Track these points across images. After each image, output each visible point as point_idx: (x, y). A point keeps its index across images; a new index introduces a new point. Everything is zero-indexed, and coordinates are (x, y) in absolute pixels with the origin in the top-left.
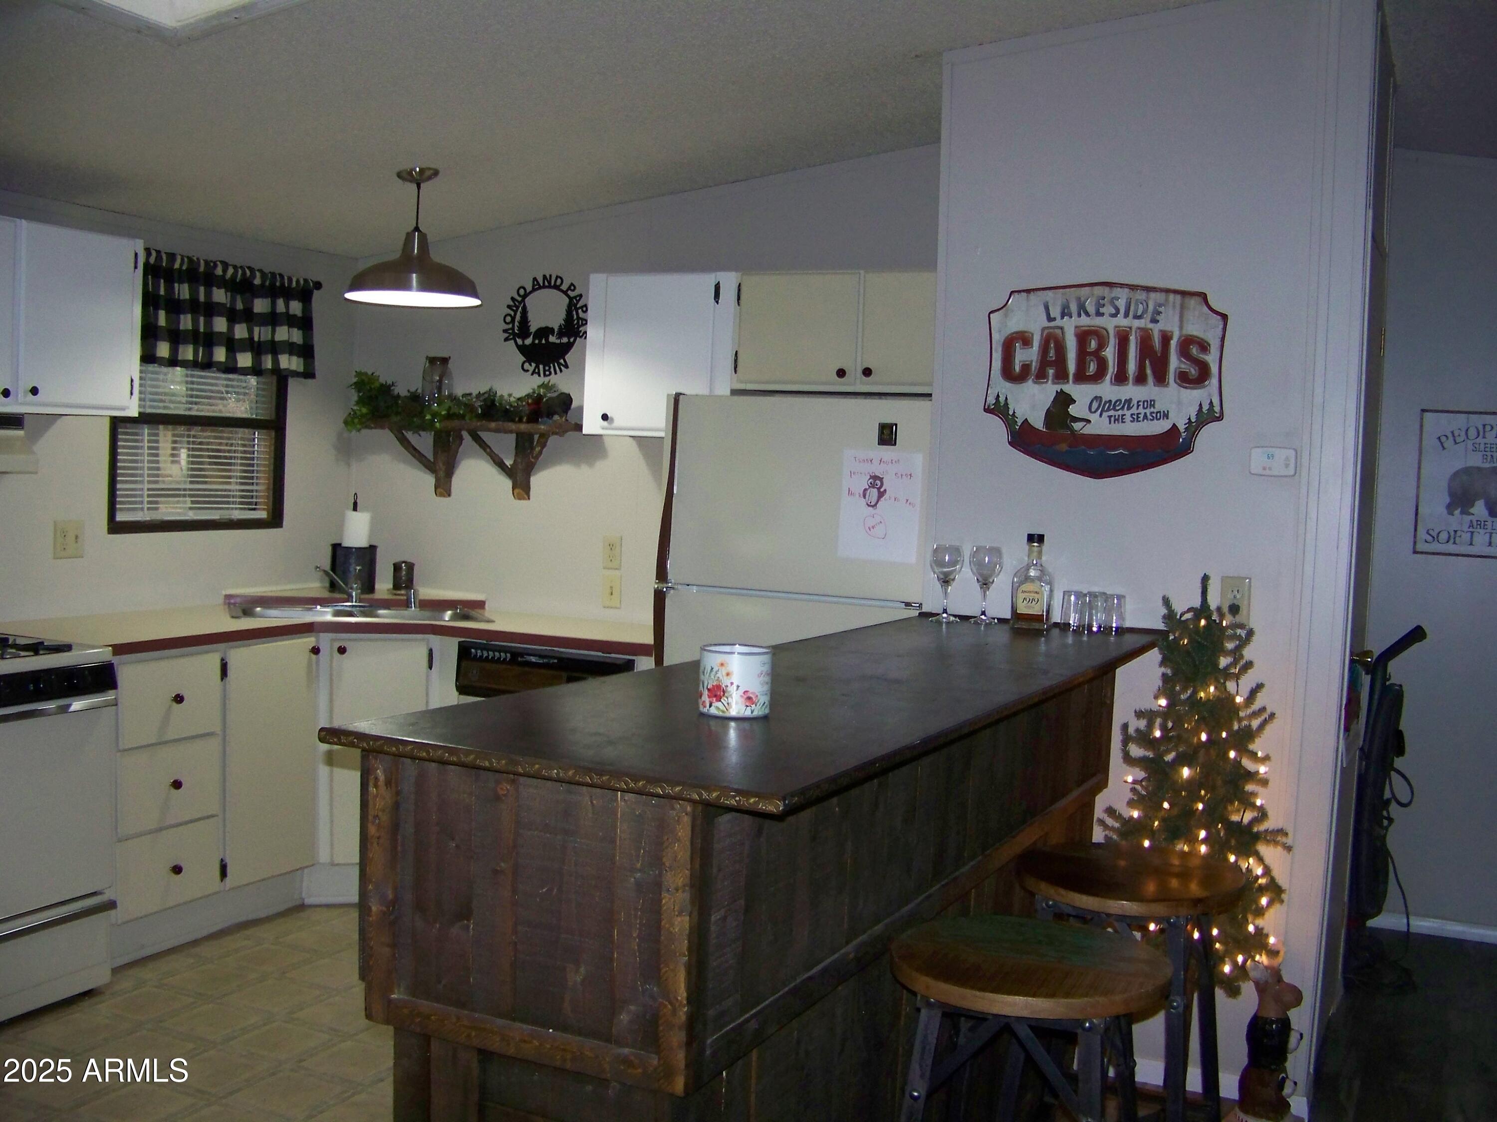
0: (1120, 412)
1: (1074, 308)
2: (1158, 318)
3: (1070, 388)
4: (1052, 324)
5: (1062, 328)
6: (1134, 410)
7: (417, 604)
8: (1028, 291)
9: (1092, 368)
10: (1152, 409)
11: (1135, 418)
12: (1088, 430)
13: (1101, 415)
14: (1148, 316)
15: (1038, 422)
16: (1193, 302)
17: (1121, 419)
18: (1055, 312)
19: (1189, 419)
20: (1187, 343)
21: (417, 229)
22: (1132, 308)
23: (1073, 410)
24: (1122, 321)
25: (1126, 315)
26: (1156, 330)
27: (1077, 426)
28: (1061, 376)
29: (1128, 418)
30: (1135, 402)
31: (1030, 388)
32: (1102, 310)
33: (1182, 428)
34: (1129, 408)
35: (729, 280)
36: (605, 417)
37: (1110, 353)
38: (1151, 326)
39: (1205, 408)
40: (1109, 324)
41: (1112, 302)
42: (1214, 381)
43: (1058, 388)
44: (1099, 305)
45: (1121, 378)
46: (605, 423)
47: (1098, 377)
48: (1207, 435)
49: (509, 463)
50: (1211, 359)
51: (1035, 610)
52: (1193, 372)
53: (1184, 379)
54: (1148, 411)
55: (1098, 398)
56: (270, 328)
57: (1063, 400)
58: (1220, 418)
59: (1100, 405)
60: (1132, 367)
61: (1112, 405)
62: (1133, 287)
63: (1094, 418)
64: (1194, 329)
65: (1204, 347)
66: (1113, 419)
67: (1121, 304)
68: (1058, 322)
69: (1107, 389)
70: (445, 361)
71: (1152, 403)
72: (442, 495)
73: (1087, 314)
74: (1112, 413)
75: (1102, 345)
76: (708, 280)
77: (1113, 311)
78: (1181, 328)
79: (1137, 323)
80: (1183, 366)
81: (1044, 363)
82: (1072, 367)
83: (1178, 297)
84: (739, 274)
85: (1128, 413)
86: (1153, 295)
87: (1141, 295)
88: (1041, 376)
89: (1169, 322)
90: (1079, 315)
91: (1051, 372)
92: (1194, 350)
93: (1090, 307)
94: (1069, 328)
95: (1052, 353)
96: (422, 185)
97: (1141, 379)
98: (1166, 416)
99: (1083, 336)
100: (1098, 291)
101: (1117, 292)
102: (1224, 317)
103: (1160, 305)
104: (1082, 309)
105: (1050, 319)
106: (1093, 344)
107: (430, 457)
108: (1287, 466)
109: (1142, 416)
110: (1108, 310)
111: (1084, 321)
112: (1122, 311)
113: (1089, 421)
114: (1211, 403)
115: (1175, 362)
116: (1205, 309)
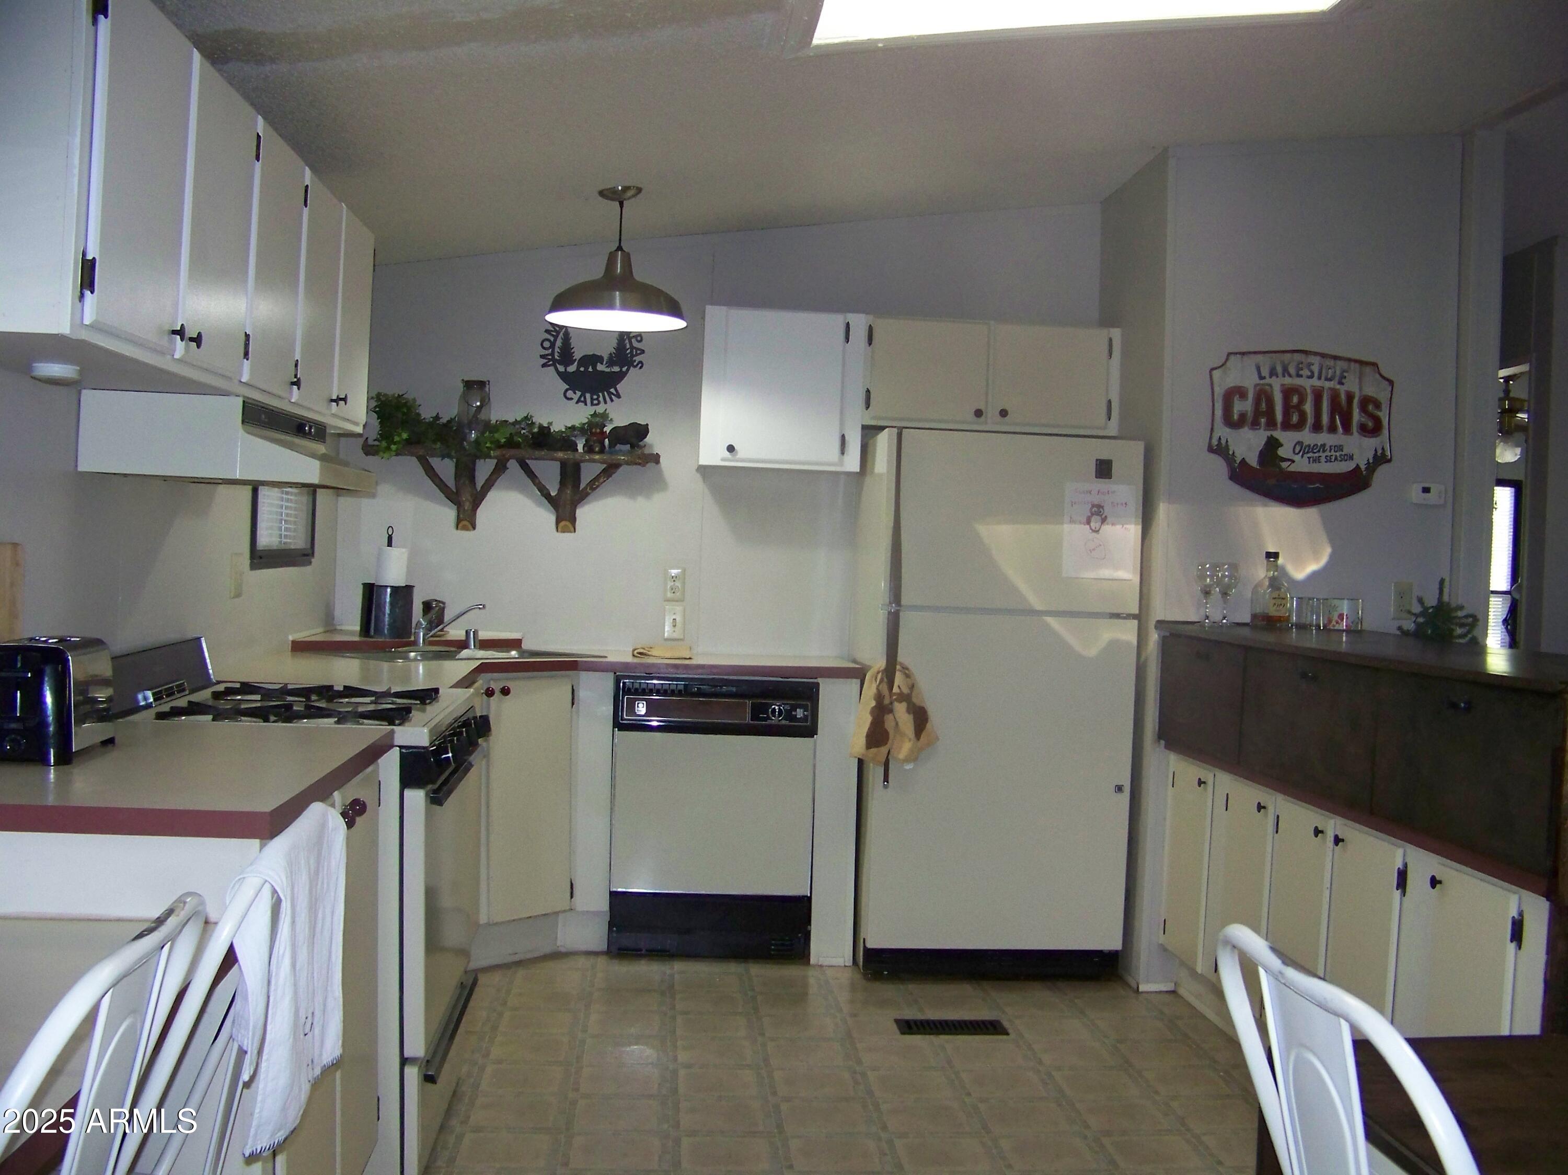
0: (1316, 455)
1: (1279, 369)
2: (1344, 381)
3: (1278, 434)
4: (1262, 382)
5: (1270, 385)
6: (1327, 453)
7: (477, 645)
8: (1243, 354)
9: (1295, 418)
10: (1341, 453)
11: (1328, 460)
12: (1293, 468)
13: (1302, 456)
14: (1337, 379)
15: (1253, 461)
16: (1368, 369)
17: (1317, 460)
18: (1265, 372)
19: (1368, 460)
20: (1366, 402)
21: (620, 248)
22: (1324, 371)
23: (1281, 452)
24: (1315, 382)
25: (1319, 378)
26: (1342, 389)
27: (1284, 465)
28: (1271, 424)
29: (1323, 459)
30: (1327, 447)
31: (1246, 433)
32: (1301, 372)
33: (1363, 467)
34: (1324, 451)
35: (859, 322)
36: (731, 449)
37: (1308, 407)
38: (1338, 387)
39: (1379, 452)
40: (1307, 384)
41: (1310, 365)
42: (1385, 431)
43: (1269, 433)
44: (1299, 369)
45: (1317, 427)
47: (1299, 426)
48: (1382, 472)
49: (553, 494)
50: (1383, 415)
52: (1370, 424)
53: (1363, 429)
54: (1338, 454)
55: (1300, 443)
57: (1272, 444)
58: (1389, 461)
59: (1303, 450)
60: (1325, 419)
61: (1311, 449)
62: (1323, 356)
63: (1297, 458)
64: (1370, 391)
65: (1378, 405)
66: (1311, 459)
67: (1316, 369)
68: (1268, 381)
69: (1307, 436)
70: (482, 384)
71: (1340, 448)
72: (465, 528)
73: (1290, 376)
74: (1310, 455)
75: (1302, 401)
76: (836, 321)
77: (1309, 374)
78: (1361, 389)
79: (1328, 385)
80: (1363, 419)
81: (1257, 413)
82: (1279, 417)
83: (1357, 365)
84: (871, 317)
85: (1323, 455)
86: (1339, 363)
87: (1331, 363)
88: (1255, 424)
89: (1352, 384)
90: (1284, 376)
91: (1263, 420)
92: (1371, 407)
93: (1292, 370)
94: (1277, 386)
95: (1264, 406)
97: (1332, 429)
98: (1351, 458)
99: (1288, 393)
100: (1297, 357)
101: (1312, 359)
102: (1391, 383)
103: (1344, 371)
104: (1285, 371)
105: (1261, 378)
106: (1295, 399)
107: (451, 485)
108: (1440, 497)
109: (1333, 458)
110: (1306, 372)
111: (1288, 381)
112: (1316, 375)
113: (1293, 461)
114: (1383, 449)
115: (1357, 416)
116: (1377, 376)
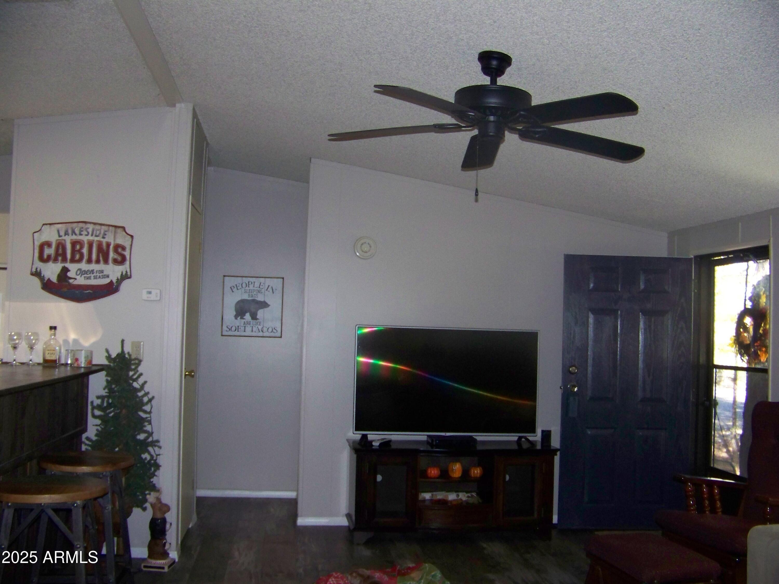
0: (89, 275)
1: (70, 232)
2: (105, 236)
3: (68, 265)
4: (60, 238)
5: (65, 240)
6: (95, 274)
8: (50, 224)
9: (77, 257)
10: (102, 274)
11: (95, 278)
12: (76, 283)
13: (81, 276)
14: (101, 236)
15: (54, 279)
16: (119, 230)
17: (89, 278)
18: (62, 233)
19: (118, 278)
20: (117, 247)
22: (95, 232)
23: (69, 274)
24: (90, 238)
25: (92, 235)
26: (104, 241)
27: (71, 281)
28: (64, 260)
29: (92, 278)
30: (95, 271)
31: (51, 265)
32: (82, 233)
33: (115, 281)
34: (93, 273)
37: (85, 251)
38: (102, 240)
39: (124, 273)
40: (85, 239)
41: (87, 229)
42: (128, 262)
43: (63, 265)
44: (81, 231)
45: (89, 261)
47: (80, 261)
48: (125, 284)
50: (127, 253)
51: (53, 358)
52: (119, 259)
53: (116, 262)
54: (101, 275)
55: (79, 269)
57: (65, 270)
58: (130, 277)
59: (81, 272)
60: (94, 256)
61: (86, 272)
62: (95, 224)
63: (78, 277)
64: (120, 241)
65: (124, 248)
66: (86, 278)
67: (90, 230)
68: (64, 238)
69: (84, 266)
71: (102, 272)
73: (76, 235)
74: (85, 275)
75: (82, 247)
77: (86, 233)
78: (114, 240)
79: (96, 239)
80: (115, 256)
81: (57, 254)
82: (69, 256)
83: (113, 228)
85: (92, 275)
86: (103, 227)
87: (98, 227)
88: (56, 260)
89: (110, 238)
90: (72, 235)
91: (60, 258)
92: (120, 250)
93: (77, 231)
94: (68, 240)
95: (60, 251)
97: (98, 262)
98: (108, 276)
99: (74, 244)
100: (81, 225)
101: (88, 225)
102: (132, 237)
103: (106, 231)
104: (74, 232)
105: (60, 236)
106: (78, 247)
108: (157, 296)
109: (98, 277)
110: (84, 233)
111: (74, 237)
112: (90, 233)
113: (75, 279)
114: (126, 272)
115: (112, 255)
116: (124, 233)
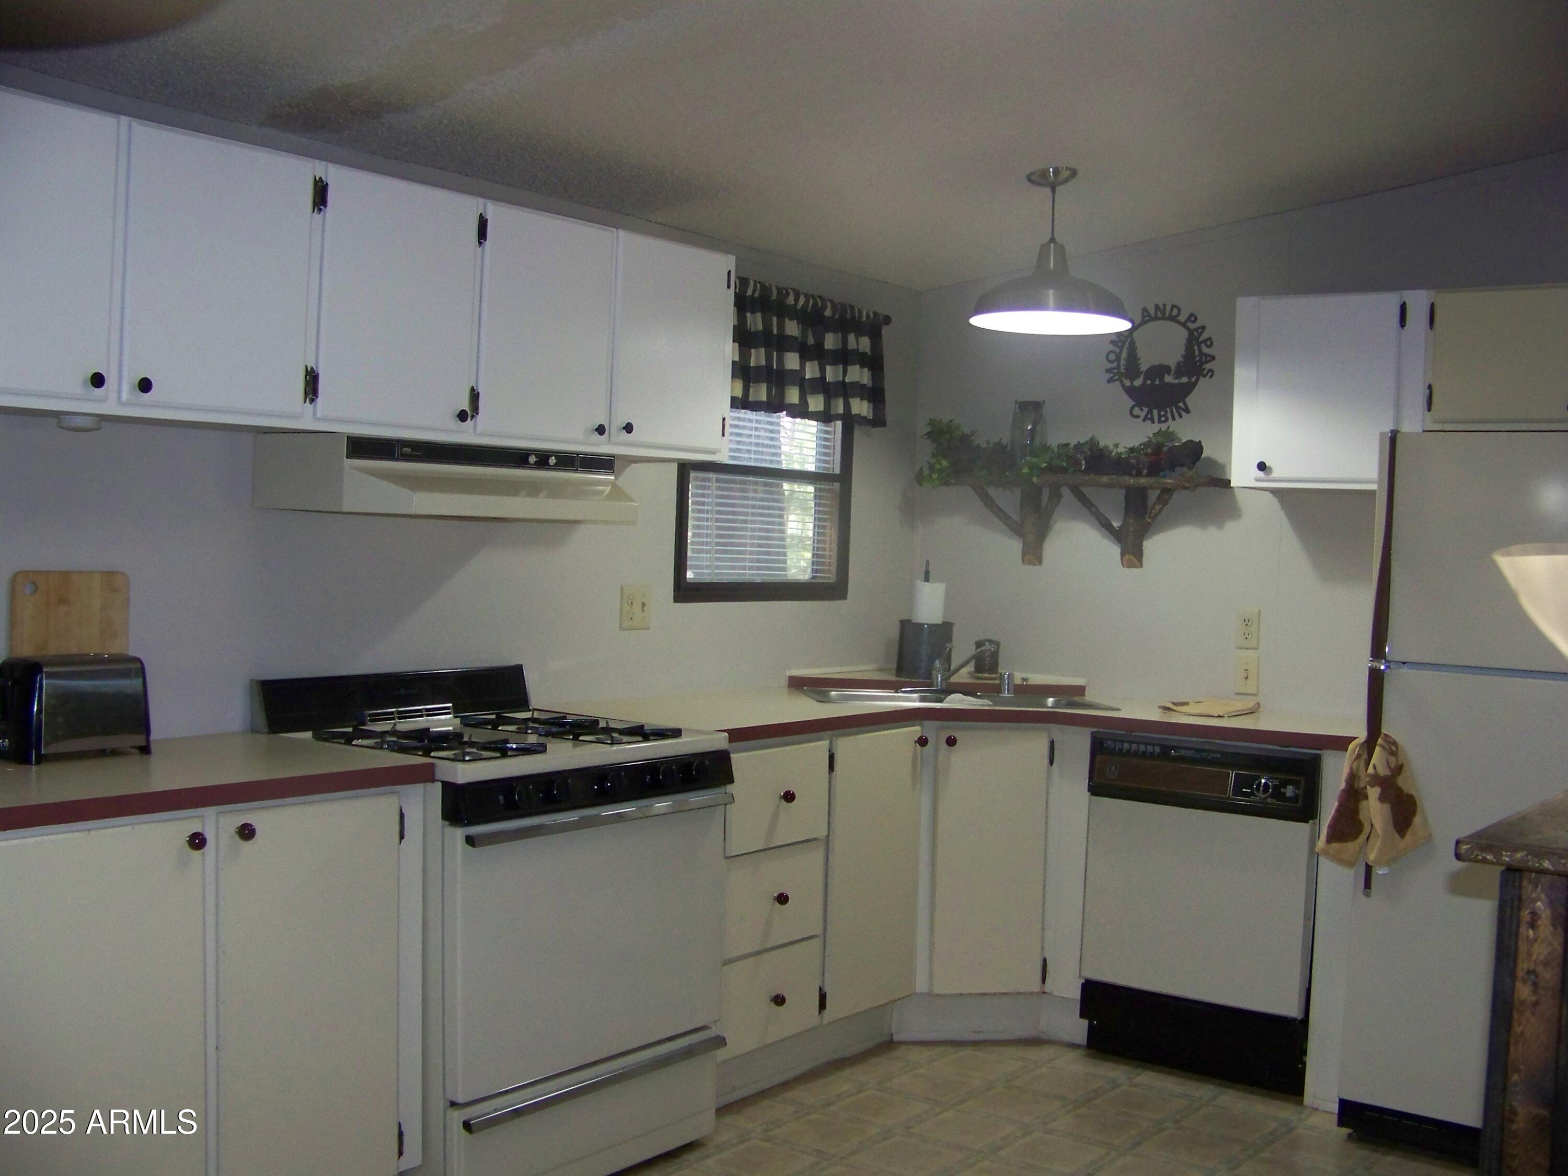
7: (1012, 688)
21: (1052, 240)
35: (1418, 300)
36: (1262, 466)
46: (1261, 474)
49: (1116, 524)
56: (841, 367)
70: (1037, 406)
72: (1031, 563)
76: (1389, 302)
84: (1432, 293)
96: (1058, 189)
107: (1015, 517)
